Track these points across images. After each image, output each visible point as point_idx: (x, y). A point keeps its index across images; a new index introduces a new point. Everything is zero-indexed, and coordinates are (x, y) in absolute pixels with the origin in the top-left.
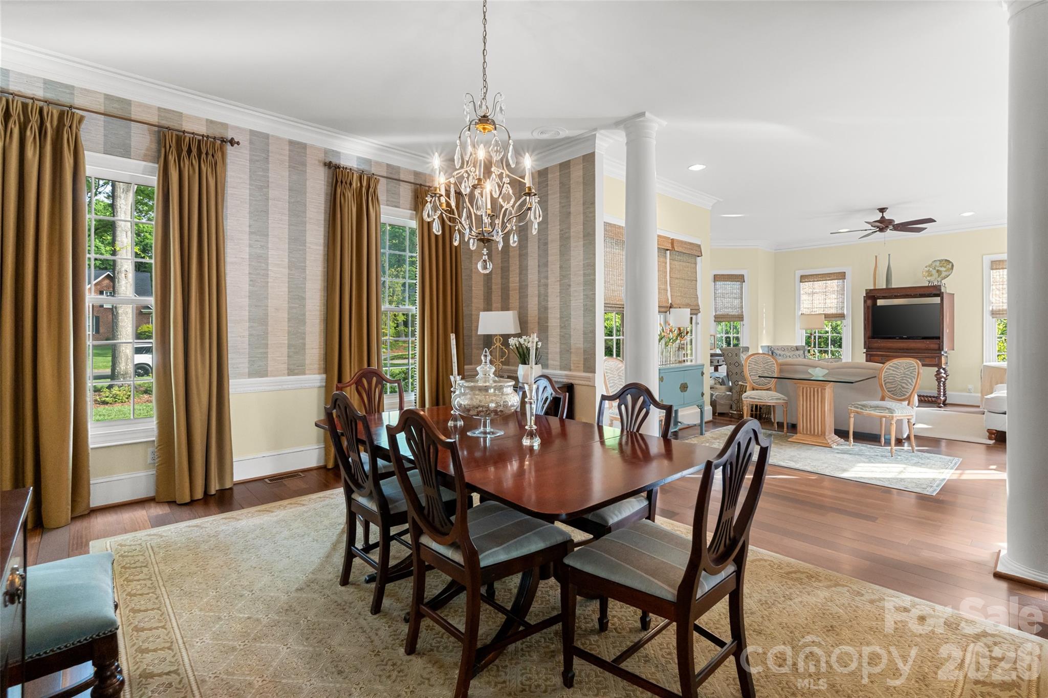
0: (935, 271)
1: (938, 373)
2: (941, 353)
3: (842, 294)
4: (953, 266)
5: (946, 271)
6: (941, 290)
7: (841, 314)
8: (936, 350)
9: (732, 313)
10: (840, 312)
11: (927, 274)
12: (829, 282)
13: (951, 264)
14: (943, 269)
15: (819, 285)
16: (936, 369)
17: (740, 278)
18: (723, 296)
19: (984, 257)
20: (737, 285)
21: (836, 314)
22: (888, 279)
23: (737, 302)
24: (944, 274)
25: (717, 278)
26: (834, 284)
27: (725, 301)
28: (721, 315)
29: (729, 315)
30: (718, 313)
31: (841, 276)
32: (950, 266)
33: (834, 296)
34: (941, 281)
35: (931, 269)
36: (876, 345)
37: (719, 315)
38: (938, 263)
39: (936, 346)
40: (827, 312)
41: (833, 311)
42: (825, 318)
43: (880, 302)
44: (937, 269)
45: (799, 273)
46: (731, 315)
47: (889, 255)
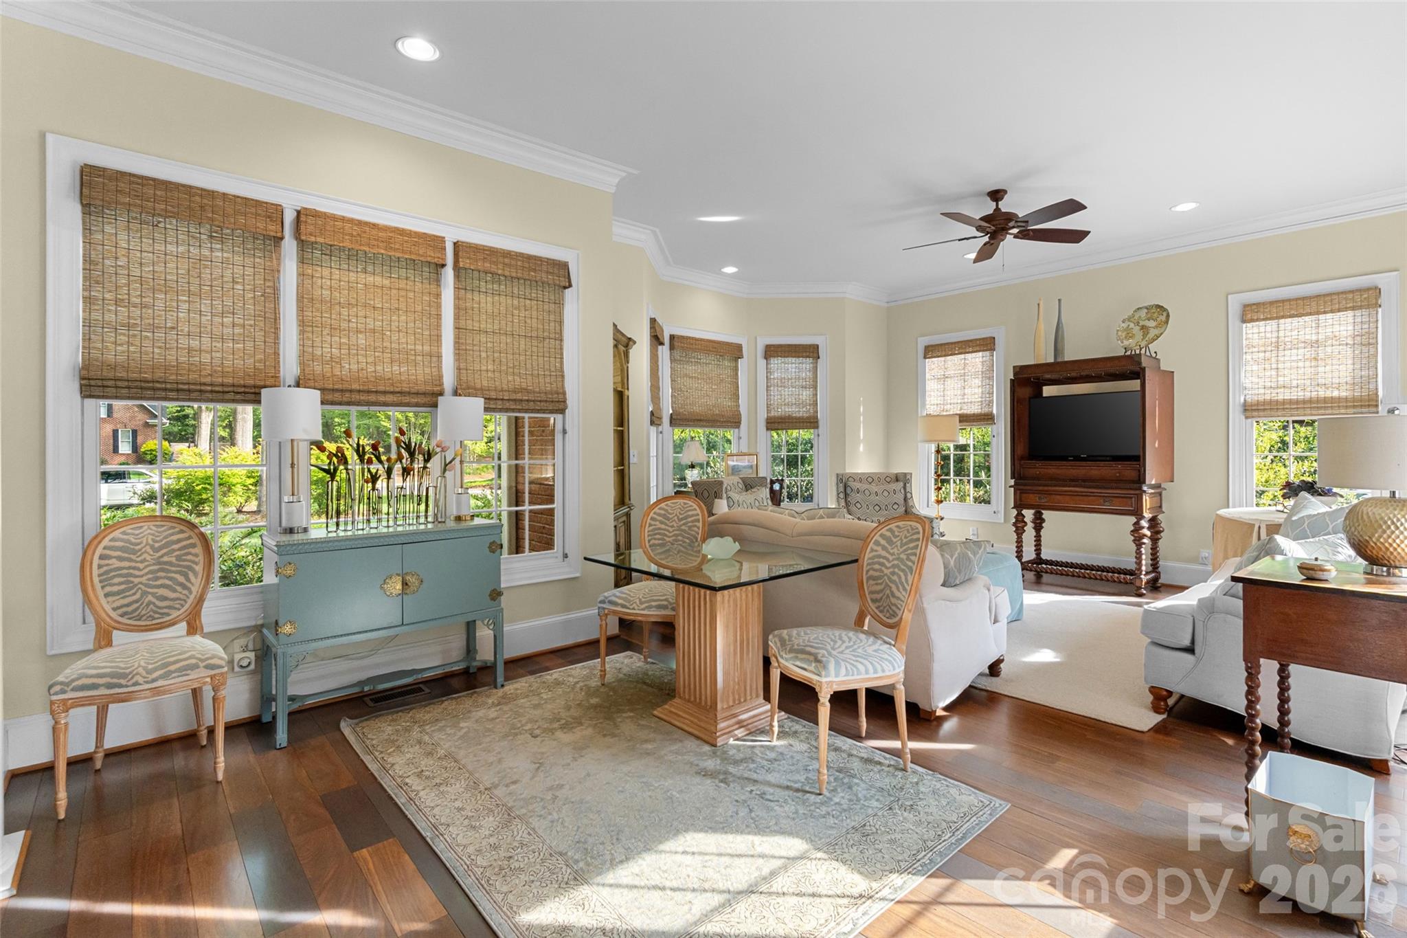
0: (1138, 328)
1: (1137, 523)
2: (1140, 488)
3: (989, 378)
4: (1168, 316)
5: (1156, 327)
6: (1140, 363)
7: (985, 415)
8: (1133, 482)
9: (798, 415)
10: (986, 410)
11: (1124, 335)
12: (969, 356)
13: (1165, 314)
14: (1152, 324)
15: (954, 362)
16: (1133, 519)
17: (810, 352)
18: (783, 383)
19: (1229, 297)
20: (807, 364)
21: (980, 415)
22: (1057, 350)
23: (806, 395)
24: (1153, 333)
25: (771, 352)
26: (976, 360)
27: (786, 392)
28: (778, 418)
29: (793, 418)
30: (773, 414)
31: (987, 344)
32: (1163, 318)
33: (978, 382)
34: (1147, 346)
35: (1132, 325)
36: (1032, 472)
37: (774, 417)
38: (1143, 313)
39: (1131, 474)
40: (965, 412)
41: (975, 409)
42: (960, 421)
43: (1048, 391)
44: (1142, 323)
45: (923, 341)
46: (796, 418)
47: (1060, 300)
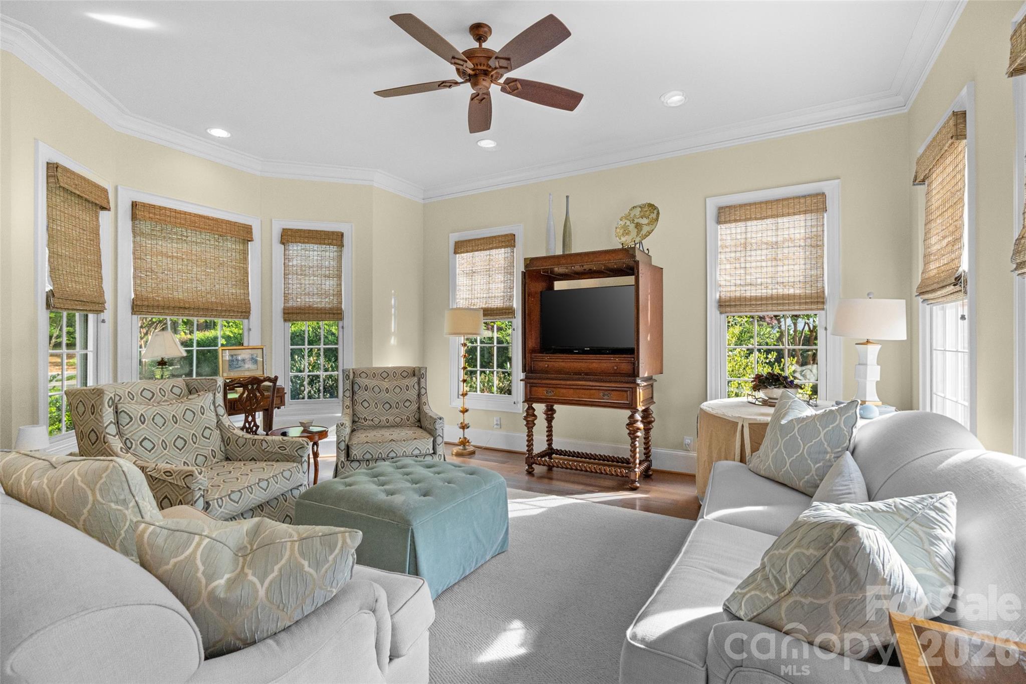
0: (633, 225)
1: (631, 417)
2: (634, 382)
3: (510, 274)
4: (658, 213)
5: (648, 224)
6: (634, 256)
7: (507, 309)
8: (629, 375)
9: (319, 305)
10: (507, 304)
11: (621, 231)
12: (493, 252)
13: (655, 212)
14: (644, 221)
15: (480, 257)
16: (628, 413)
17: (335, 239)
18: (303, 272)
19: (707, 199)
20: (330, 251)
21: (502, 309)
22: (566, 243)
23: (329, 284)
24: (646, 229)
25: (289, 237)
26: (499, 255)
27: (306, 281)
28: (296, 308)
29: (313, 309)
30: (290, 304)
31: (508, 241)
32: (654, 216)
33: (500, 277)
34: (640, 243)
35: (628, 223)
36: (543, 365)
37: (292, 308)
38: (637, 211)
39: (625, 367)
40: (490, 306)
41: (497, 303)
42: (485, 315)
43: (559, 285)
44: (636, 221)
45: (455, 237)
46: (317, 309)
47: (567, 197)
